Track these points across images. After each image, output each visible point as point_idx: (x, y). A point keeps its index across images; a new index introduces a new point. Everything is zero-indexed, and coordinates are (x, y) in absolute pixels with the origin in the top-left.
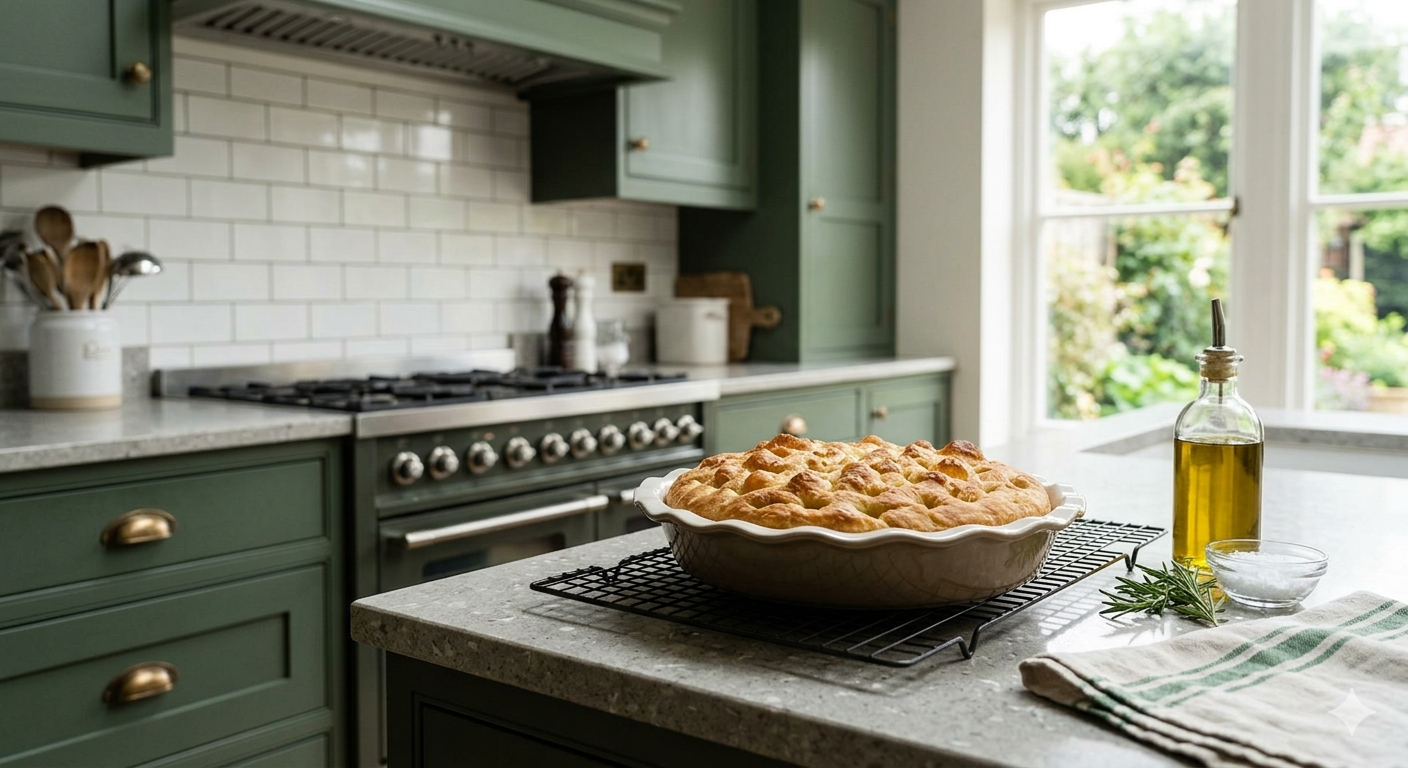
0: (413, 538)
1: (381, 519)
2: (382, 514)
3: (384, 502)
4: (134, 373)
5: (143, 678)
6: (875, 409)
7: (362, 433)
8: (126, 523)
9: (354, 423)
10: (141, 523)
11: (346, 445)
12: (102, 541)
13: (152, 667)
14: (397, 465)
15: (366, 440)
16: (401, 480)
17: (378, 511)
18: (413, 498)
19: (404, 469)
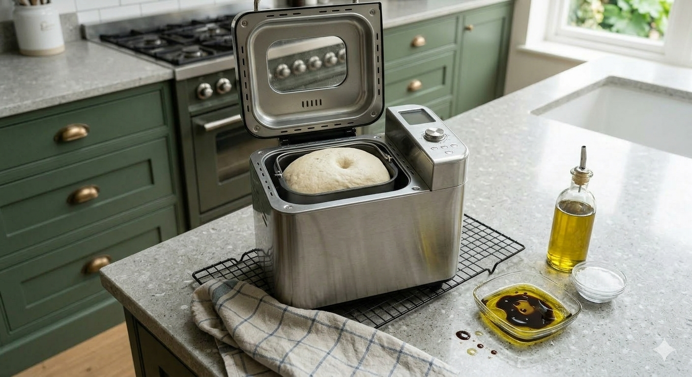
0: (208, 126)
1: (192, 117)
2: (193, 114)
3: (193, 108)
4: (71, 28)
5: (86, 192)
6: (467, 25)
7: (178, 78)
8: (66, 130)
9: (174, 73)
10: (74, 130)
11: (171, 83)
12: (54, 140)
13: (88, 187)
14: (200, 90)
15: (182, 81)
16: (201, 97)
17: (190, 113)
18: (209, 104)
19: (203, 92)
